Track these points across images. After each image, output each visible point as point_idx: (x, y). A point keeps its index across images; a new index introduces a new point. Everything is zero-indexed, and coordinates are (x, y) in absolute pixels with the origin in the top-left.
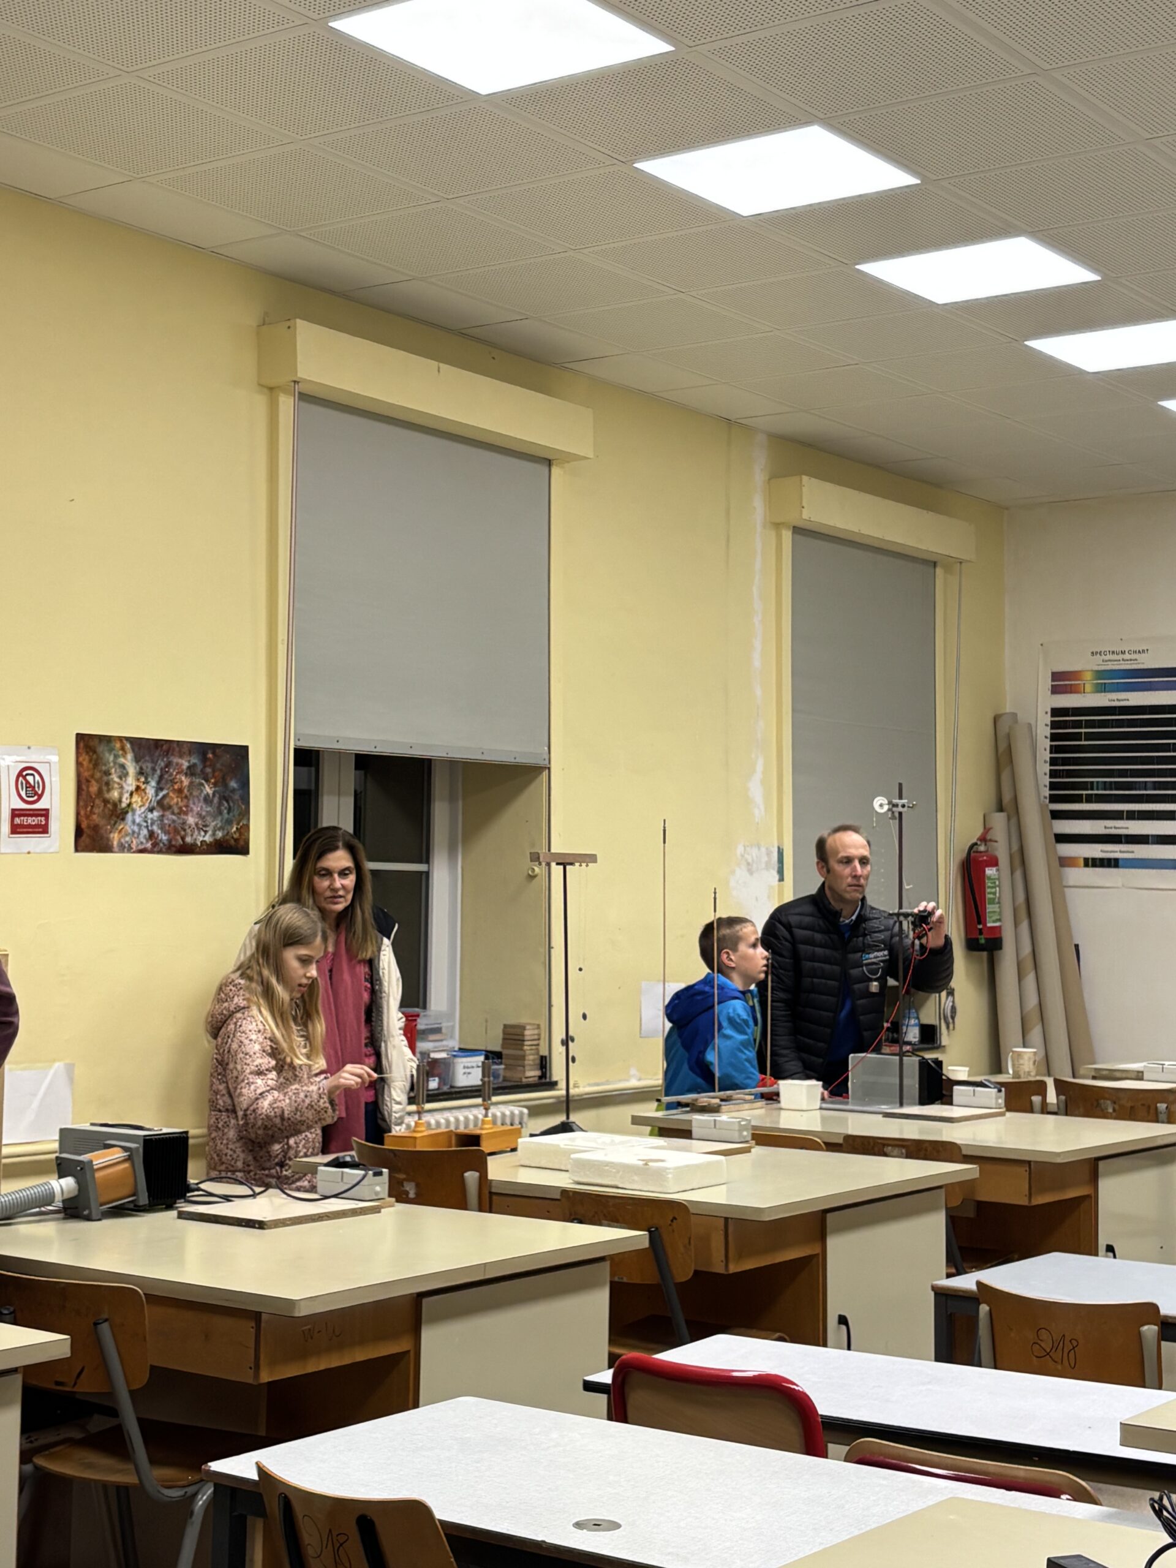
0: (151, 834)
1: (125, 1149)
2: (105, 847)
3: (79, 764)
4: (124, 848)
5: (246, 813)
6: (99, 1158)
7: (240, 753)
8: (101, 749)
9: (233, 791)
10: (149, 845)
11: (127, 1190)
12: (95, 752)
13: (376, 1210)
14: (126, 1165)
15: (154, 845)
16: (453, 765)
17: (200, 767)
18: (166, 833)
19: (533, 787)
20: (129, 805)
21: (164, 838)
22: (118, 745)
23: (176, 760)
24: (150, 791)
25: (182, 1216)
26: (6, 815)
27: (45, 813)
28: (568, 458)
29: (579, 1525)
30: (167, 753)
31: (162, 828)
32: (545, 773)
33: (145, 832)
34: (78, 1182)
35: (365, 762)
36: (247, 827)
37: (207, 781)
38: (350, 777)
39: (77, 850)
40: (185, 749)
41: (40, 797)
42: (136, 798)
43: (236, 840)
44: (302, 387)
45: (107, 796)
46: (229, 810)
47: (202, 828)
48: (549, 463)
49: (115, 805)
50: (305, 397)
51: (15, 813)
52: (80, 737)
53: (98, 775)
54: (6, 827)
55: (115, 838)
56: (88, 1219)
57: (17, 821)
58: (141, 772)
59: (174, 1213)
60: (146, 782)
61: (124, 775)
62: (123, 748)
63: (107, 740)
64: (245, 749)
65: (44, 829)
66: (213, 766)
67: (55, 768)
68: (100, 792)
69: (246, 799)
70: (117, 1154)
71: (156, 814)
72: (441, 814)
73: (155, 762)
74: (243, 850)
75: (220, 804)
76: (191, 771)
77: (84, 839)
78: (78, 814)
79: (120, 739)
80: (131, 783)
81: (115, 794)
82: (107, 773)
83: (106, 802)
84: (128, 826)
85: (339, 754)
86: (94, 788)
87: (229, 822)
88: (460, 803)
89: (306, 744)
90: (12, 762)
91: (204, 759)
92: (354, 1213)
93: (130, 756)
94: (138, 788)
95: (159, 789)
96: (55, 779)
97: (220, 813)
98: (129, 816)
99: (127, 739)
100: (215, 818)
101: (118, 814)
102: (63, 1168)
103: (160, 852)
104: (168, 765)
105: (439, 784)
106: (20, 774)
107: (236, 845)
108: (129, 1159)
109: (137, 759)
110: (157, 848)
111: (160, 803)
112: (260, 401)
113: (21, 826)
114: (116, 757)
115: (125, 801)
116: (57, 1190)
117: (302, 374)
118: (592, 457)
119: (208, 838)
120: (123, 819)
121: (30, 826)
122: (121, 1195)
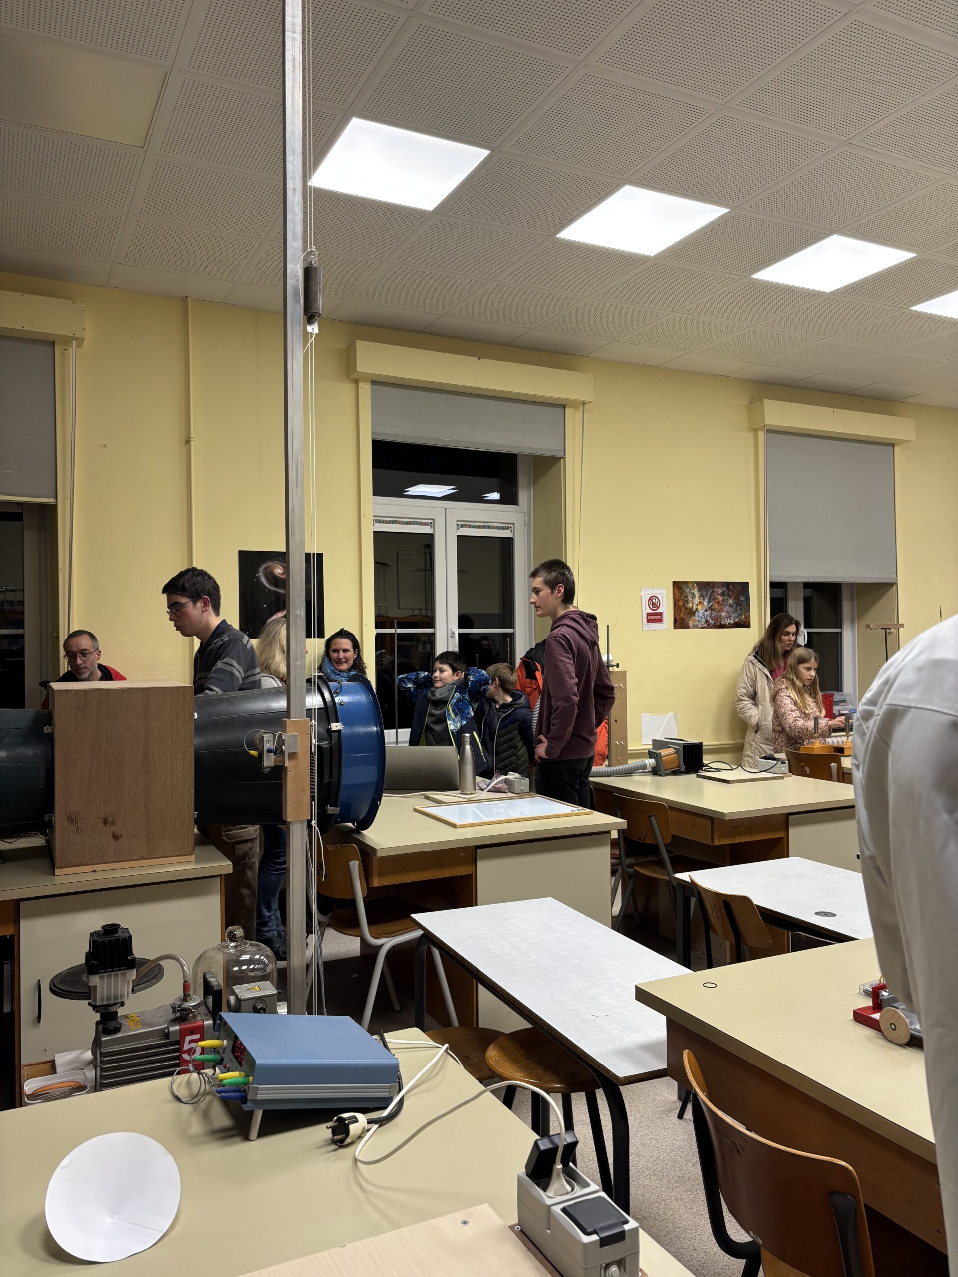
0: (707, 621)
1: (675, 748)
2: (686, 626)
3: (674, 593)
4: (695, 627)
5: (748, 610)
6: (664, 752)
7: (745, 585)
8: (683, 587)
9: (742, 601)
10: (705, 625)
11: (677, 765)
12: (681, 588)
13: (782, 778)
14: (675, 755)
15: (708, 625)
16: (852, 585)
17: (727, 592)
18: (713, 620)
19: (889, 593)
20: (696, 609)
21: (712, 622)
22: (691, 585)
23: (716, 590)
24: (705, 603)
25: (698, 776)
26: (645, 615)
27: (661, 614)
28: (901, 442)
29: (817, 914)
30: (712, 587)
31: (711, 618)
32: (895, 586)
33: (704, 620)
34: (656, 761)
35: (807, 585)
36: (749, 616)
37: (730, 597)
38: (801, 593)
39: (675, 628)
40: (720, 585)
41: (658, 607)
42: (699, 606)
43: (745, 622)
44: (768, 428)
45: (686, 606)
46: (741, 609)
47: (729, 617)
48: (893, 445)
49: (690, 609)
50: (769, 431)
51: (648, 614)
52: (674, 583)
53: (682, 598)
54: (645, 620)
55: (691, 623)
56: (660, 775)
57: (649, 617)
58: (701, 595)
59: (695, 775)
60: (703, 599)
61: (694, 597)
62: (693, 586)
63: (686, 583)
64: (748, 583)
65: (660, 620)
66: (733, 591)
67: (664, 596)
68: (684, 604)
69: (748, 605)
70: (671, 750)
71: (708, 612)
72: (846, 607)
73: (707, 591)
74: (748, 626)
75: (737, 607)
76: (723, 594)
77: (678, 623)
78: (674, 614)
79: (691, 582)
80: (697, 600)
81: (690, 605)
82: (686, 597)
83: (686, 608)
84: (696, 618)
85: (796, 584)
86: (681, 603)
87: (741, 614)
88: (856, 601)
89: (777, 579)
90: (646, 594)
91: (729, 589)
92: (771, 778)
93: (696, 589)
94: (700, 602)
95: (709, 602)
96: (665, 600)
97: (737, 610)
98: (696, 614)
99: (695, 582)
100: (734, 613)
101: (692, 613)
102: (651, 755)
103: (710, 628)
104: (713, 592)
105: (845, 593)
106: (650, 599)
107: (746, 624)
108: (676, 753)
109: (699, 590)
110: (708, 626)
111: (710, 608)
112: (751, 435)
113: (651, 619)
114: (690, 590)
115: (695, 607)
116: (648, 763)
117: (767, 422)
118: (914, 439)
119: (732, 621)
120: (694, 615)
121: (654, 619)
122: (674, 766)
